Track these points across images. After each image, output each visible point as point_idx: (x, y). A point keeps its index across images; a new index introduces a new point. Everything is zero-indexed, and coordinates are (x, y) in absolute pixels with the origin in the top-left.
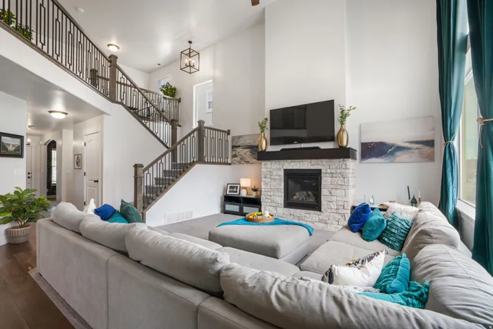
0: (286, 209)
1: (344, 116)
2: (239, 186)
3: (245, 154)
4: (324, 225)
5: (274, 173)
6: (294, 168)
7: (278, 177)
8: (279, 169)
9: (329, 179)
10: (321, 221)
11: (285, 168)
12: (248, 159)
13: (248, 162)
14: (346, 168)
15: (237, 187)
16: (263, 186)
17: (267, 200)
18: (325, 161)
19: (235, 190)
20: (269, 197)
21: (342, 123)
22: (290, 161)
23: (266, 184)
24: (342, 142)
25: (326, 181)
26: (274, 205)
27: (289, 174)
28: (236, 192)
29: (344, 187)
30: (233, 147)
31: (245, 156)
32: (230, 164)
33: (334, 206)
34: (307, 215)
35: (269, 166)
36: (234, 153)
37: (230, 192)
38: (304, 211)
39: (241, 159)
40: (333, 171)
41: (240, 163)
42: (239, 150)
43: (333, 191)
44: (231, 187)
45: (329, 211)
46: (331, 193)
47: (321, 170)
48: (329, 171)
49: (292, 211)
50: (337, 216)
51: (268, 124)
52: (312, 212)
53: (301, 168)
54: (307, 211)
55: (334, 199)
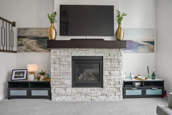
0: (75, 89)
1: (120, 19)
2: (26, 71)
3: (32, 43)
4: (105, 97)
5: (63, 59)
6: (81, 55)
7: (66, 63)
8: (68, 56)
9: (109, 63)
10: (102, 95)
11: (73, 55)
12: (35, 48)
13: (34, 51)
14: (121, 55)
15: (23, 73)
16: (52, 71)
17: (57, 83)
18: (106, 51)
19: (22, 75)
20: (57, 80)
21: (119, 24)
22: (78, 49)
23: (55, 69)
24: (120, 36)
25: (106, 65)
26: (64, 86)
27: (76, 61)
28: (23, 77)
29: (119, 69)
30: (19, 37)
31: (31, 45)
32: (16, 52)
33: (112, 83)
34: (92, 92)
35: (58, 54)
36: (20, 42)
37: (15, 77)
38: (89, 89)
39: (28, 48)
40: (112, 58)
41: (27, 51)
42: (24, 40)
43: (112, 72)
44: (16, 73)
45: (109, 87)
46: (110, 73)
47: (102, 57)
48: (109, 57)
49: (80, 89)
50: (114, 89)
51: (57, 18)
52: (96, 89)
53: (87, 55)
54: (92, 88)
55: (112, 77)
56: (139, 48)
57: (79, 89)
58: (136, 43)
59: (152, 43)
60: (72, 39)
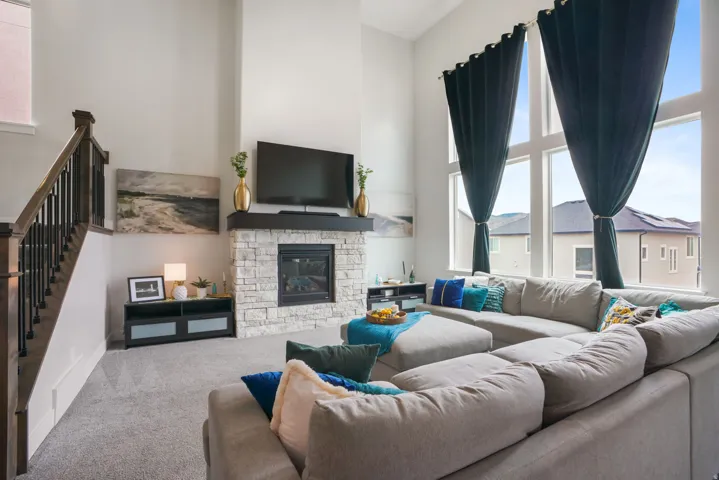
0: (284, 308)
1: (362, 180)
2: (159, 280)
3: (162, 211)
4: (339, 319)
5: (263, 250)
6: (297, 242)
7: (268, 258)
8: (272, 244)
9: (345, 257)
10: (334, 315)
11: (281, 242)
12: (170, 224)
13: (169, 230)
14: (364, 243)
15: (155, 284)
16: (239, 274)
17: (249, 300)
18: (340, 235)
19: (152, 290)
20: (250, 294)
21: (362, 188)
22: (290, 231)
23: (246, 270)
24: (363, 209)
25: (340, 259)
26: (263, 305)
27: (286, 253)
28: (157, 294)
29: (361, 267)
30: (121, 194)
31: (159, 216)
32: (110, 232)
33: (351, 293)
34: (318, 311)
35: (252, 239)
36: (125, 208)
37: (138, 295)
38: (311, 306)
39: (149, 223)
40: (350, 247)
41: (146, 231)
42: (139, 202)
43: (350, 273)
44: (138, 285)
45: (345, 299)
46: (347, 275)
47: (333, 246)
48: (344, 246)
49: (294, 309)
50: (354, 304)
52: (323, 305)
53: (308, 242)
54: (316, 305)
55: (351, 282)
56: (389, 228)
57: (291, 307)
58: (383, 219)
59: (409, 219)
60: (282, 212)
